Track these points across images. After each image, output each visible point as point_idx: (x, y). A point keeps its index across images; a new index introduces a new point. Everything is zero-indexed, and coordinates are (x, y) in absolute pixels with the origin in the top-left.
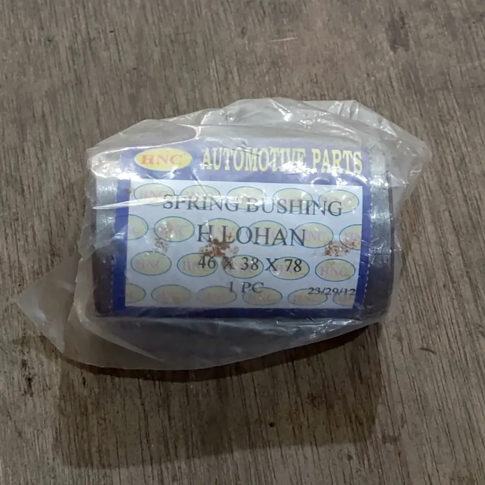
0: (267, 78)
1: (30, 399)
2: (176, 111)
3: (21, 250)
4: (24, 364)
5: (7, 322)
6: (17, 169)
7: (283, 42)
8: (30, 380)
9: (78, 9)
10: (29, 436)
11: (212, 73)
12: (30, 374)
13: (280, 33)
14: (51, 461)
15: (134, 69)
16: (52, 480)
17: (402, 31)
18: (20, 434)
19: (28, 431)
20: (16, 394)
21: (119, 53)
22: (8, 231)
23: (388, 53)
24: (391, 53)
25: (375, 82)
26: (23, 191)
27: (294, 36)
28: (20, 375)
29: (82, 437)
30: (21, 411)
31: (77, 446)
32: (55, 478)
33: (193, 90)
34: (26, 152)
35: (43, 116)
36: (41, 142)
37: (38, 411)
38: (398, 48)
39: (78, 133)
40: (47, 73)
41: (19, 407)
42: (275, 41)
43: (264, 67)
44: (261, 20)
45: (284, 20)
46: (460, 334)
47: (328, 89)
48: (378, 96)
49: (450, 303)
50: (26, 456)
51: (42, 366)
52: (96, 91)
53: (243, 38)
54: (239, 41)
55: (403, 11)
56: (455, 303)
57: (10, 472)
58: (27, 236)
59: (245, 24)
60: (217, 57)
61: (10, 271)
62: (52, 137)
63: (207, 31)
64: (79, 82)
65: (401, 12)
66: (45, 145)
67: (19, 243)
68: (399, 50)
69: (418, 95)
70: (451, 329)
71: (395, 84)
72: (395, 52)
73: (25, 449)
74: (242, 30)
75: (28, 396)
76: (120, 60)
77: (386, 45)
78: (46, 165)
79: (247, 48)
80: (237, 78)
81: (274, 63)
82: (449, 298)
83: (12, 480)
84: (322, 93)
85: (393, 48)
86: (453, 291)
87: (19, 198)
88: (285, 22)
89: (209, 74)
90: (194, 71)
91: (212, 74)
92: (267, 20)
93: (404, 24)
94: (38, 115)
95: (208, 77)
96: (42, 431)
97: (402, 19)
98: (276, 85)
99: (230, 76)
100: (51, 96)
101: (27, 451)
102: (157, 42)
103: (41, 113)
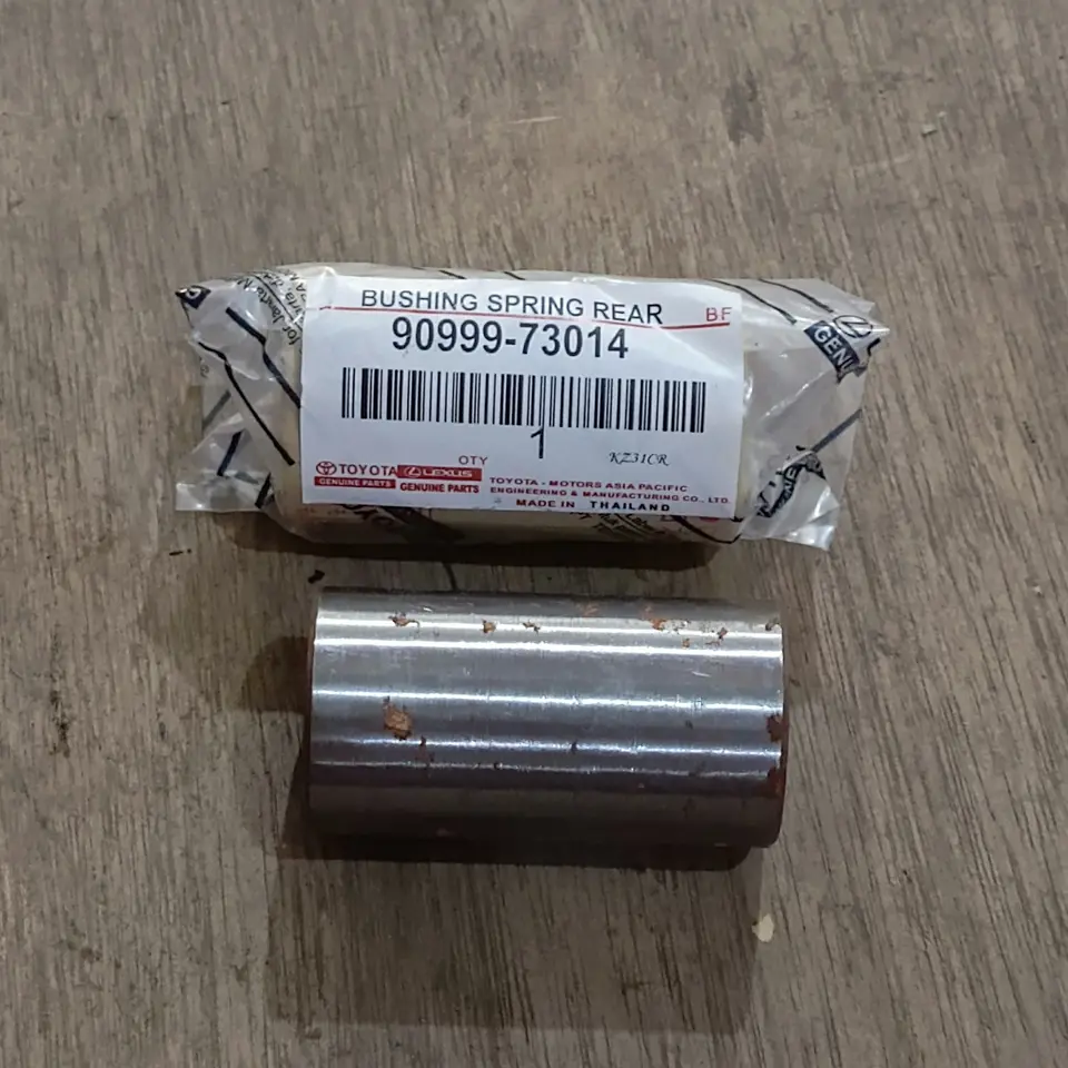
0: (505, 188)
1: (65, 760)
2: (338, 245)
3: (52, 493)
4: (54, 698)
5: (24, 624)
6: (48, 348)
7: (534, 124)
8: (63, 727)
9: (164, 64)
10: (60, 828)
11: (407, 179)
12: (63, 716)
13: (530, 107)
14: (99, 872)
15: (265, 170)
16: (100, 906)
17: (750, 107)
18: (44, 823)
19: (60, 821)
20: (39, 751)
21: (238, 141)
22: (31, 459)
23: (724, 145)
24: (731, 145)
25: (699, 195)
26: (58, 388)
27: (555, 114)
28: (47, 720)
29: (157, 831)
30: (46, 783)
31: (147, 845)
32: (105, 903)
33: (371, 209)
34: (65, 317)
35: (98, 253)
36: (93, 301)
37: (79, 782)
38: (743, 137)
39: (160, 283)
40: (106, 175)
41: (42, 775)
42: (521, 121)
43: (501, 169)
44: (496, 84)
45: (538, 85)
46: (844, 650)
47: (614, 209)
48: (705, 221)
49: (827, 595)
50: (54, 862)
51: (87, 701)
52: (194, 207)
53: (462, 116)
54: (454, 123)
55: (754, 70)
56: (836, 595)
57: (24, 891)
58: (63, 471)
59: (466, 92)
60: (415, 151)
61: (33, 531)
62: (113, 290)
63: (399, 103)
64: (163, 192)
65: (750, 72)
66: (99, 306)
67: (49, 482)
68: (745, 140)
69: (777, 221)
70: (827, 640)
71: (736, 200)
72: (737, 142)
73: (53, 851)
74: (462, 102)
75: (60, 755)
76: (239, 154)
77: (722, 131)
78: (101, 340)
79: (470, 136)
80: (450, 188)
81: (519, 162)
82: (825, 585)
83: (29, 905)
84: (605, 217)
85: (735, 135)
86: (832, 573)
87: (50, 401)
88: (540, 89)
89: (400, 181)
90: (373, 177)
91: (405, 179)
92: (507, 84)
93: (755, 93)
94: (89, 251)
95: (398, 186)
96: (84, 820)
97: (751, 84)
98: (521, 202)
99: (438, 186)
100: (112, 218)
101: (57, 855)
102: (308, 123)
103: (94, 249)
